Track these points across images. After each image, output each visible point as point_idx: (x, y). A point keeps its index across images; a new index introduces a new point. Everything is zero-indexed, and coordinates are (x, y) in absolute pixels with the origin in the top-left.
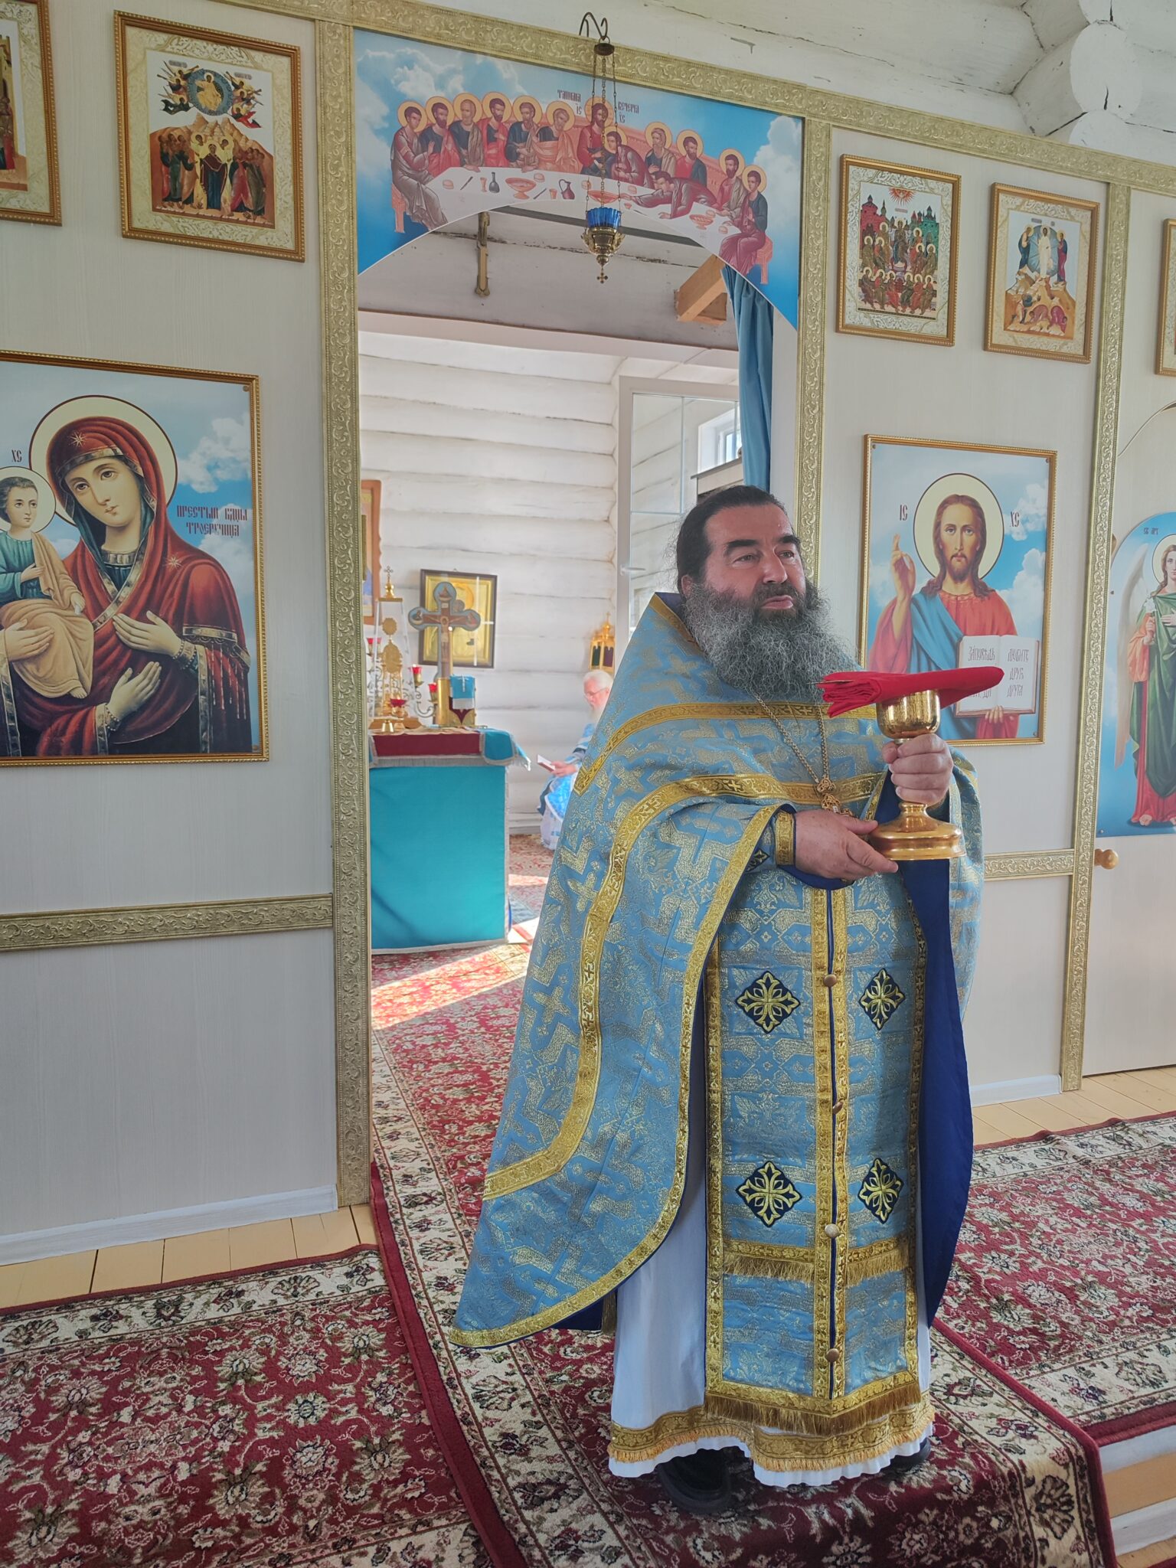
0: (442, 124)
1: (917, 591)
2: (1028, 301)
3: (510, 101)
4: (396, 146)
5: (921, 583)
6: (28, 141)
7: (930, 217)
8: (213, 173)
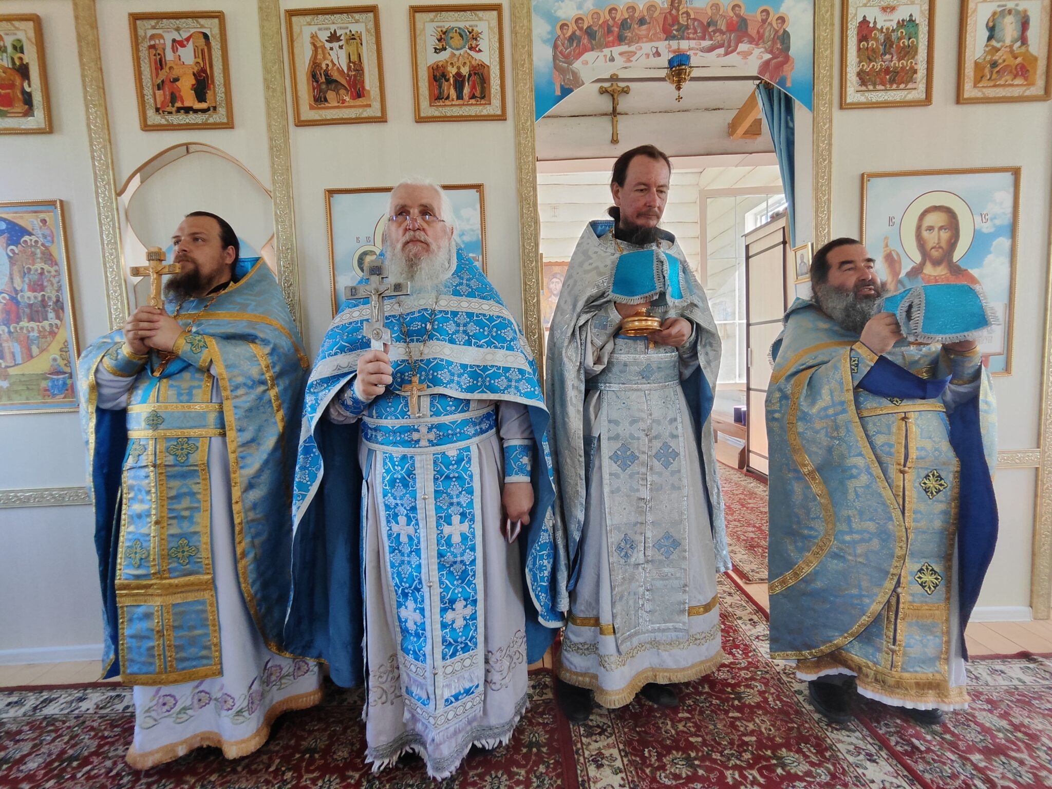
1: (902, 274)
2: (994, 64)
4: (555, 47)
5: (906, 267)
6: (370, 82)
7: (911, 20)
8: (459, 81)
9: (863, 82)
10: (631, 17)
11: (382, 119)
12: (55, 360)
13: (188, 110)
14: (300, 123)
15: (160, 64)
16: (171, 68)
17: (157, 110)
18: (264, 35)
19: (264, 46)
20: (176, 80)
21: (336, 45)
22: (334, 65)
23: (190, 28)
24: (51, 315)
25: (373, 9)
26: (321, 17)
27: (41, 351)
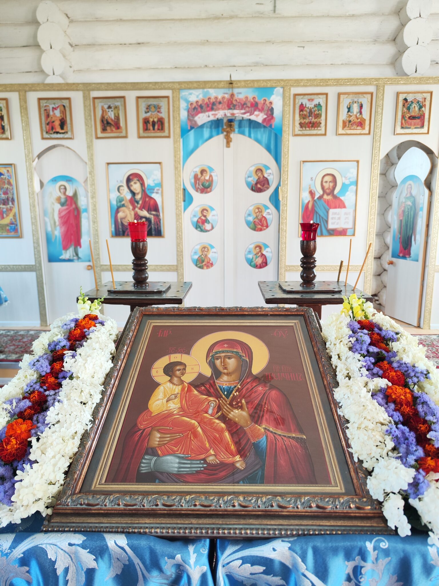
2: (350, 121)
4: (188, 112)
5: (317, 196)
6: (122, 124)
7: (319, 104)
8: (154, 123)
9: (301, 127)
10: (216, 101)
11: (126, 137)
12: (11, 219)
13: (57, 133)
14: (97, 138)
15: (48, 116)
16: (52, 118)
17: (47, 132)
18: (85, 106)
19: (85, 110)
20: (53, 122)
21: (110, 110)
22: (109, 117)
24: (10, 203)
25: (123, 97)
26: (105, 100)
27: (7, 216)
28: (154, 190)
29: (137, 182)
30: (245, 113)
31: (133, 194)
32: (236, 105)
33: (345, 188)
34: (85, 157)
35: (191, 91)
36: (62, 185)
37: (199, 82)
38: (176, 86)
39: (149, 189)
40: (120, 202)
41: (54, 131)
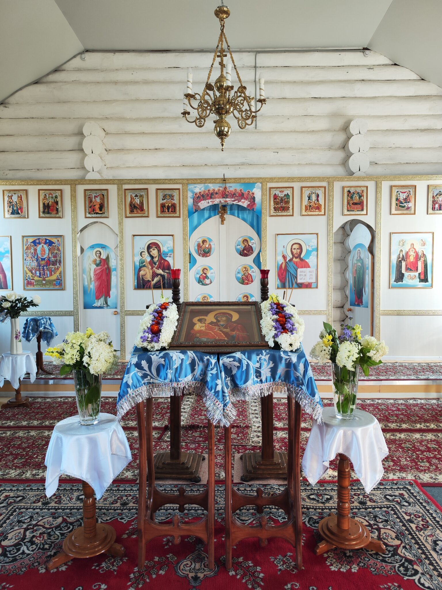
0: (200, 195)
1: (287, 260)
2: (310, 206)
3: (211, 190)
4: (194, 199)
5: (288, 259)
6: (145, 207)
7: (288, 194)
8: (168, 208)
9: (275, 210)
10: (214, 192)
11: (148, 217)
12: (58, 276)
13: (97, 213)
14: (127, 217)
15: (91, 201)
16: (93, 203)
17: (89, 213)
18: (118, 195)
19: (118, 198)
20: (95, 206)
21: (137, 198)
22: (136, 203)
23: (99, 193)
24: (58, 264)
25: (147, 189)
26: (133, 191)
27: (55, 273)
28: (168, 254)
29: (155, 249)
30: (234, 201)
31: (152, 257)
32: (228, 195)
33: (308, 253)
34: (117, 230)
35: (196, 185)
36: (98, 251)
37: (201, 179)
38: (185, 182)
39: (163, 254)
40: (142, 263)
41: (95, 212)
